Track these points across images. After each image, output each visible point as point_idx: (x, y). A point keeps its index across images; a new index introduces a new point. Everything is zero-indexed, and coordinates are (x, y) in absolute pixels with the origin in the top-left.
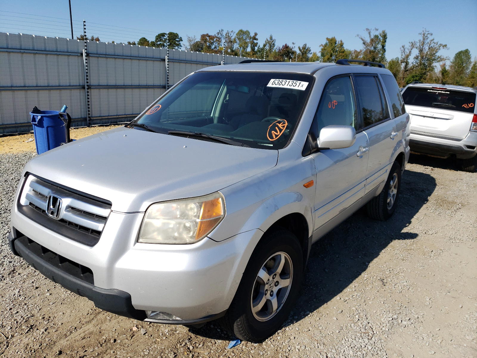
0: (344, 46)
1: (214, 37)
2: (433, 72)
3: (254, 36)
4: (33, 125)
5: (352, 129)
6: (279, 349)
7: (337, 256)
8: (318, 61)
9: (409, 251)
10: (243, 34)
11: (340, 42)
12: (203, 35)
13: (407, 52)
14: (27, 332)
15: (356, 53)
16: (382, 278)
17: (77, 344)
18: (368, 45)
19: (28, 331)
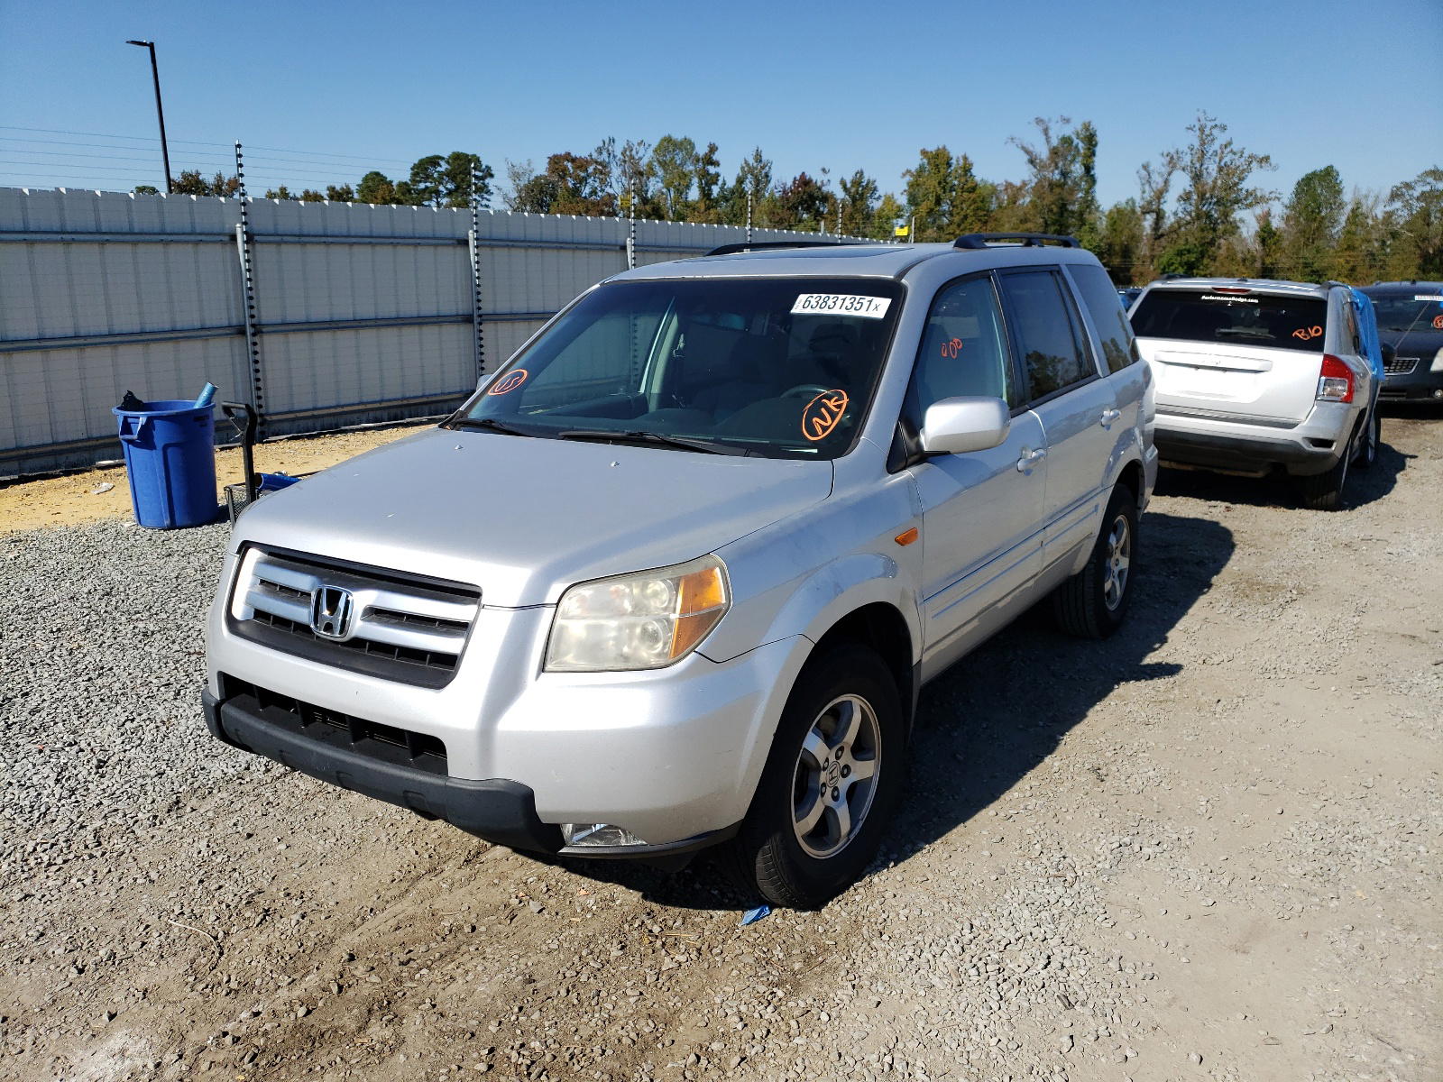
0: (974, 171)
1: (587, 161)
2: (1237, 236)
3: (706, 154)
4: (125, 444)
5: (1001, 404)
6: (860, 918)
7: (985, 726)
8: (899, 220)
9: (1163, 706)
10: (674, 150)
11: (961, 162)
12: (555, 156)
13: (1158, 181)
14: (261, 923)
15: (1009, 190)
16: (1096, 766)
17: (384, 938)
18: (1043, 167)
19: (262, 920)
